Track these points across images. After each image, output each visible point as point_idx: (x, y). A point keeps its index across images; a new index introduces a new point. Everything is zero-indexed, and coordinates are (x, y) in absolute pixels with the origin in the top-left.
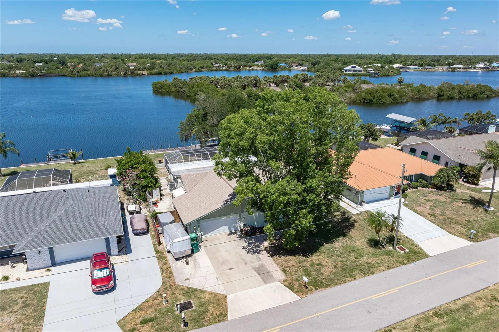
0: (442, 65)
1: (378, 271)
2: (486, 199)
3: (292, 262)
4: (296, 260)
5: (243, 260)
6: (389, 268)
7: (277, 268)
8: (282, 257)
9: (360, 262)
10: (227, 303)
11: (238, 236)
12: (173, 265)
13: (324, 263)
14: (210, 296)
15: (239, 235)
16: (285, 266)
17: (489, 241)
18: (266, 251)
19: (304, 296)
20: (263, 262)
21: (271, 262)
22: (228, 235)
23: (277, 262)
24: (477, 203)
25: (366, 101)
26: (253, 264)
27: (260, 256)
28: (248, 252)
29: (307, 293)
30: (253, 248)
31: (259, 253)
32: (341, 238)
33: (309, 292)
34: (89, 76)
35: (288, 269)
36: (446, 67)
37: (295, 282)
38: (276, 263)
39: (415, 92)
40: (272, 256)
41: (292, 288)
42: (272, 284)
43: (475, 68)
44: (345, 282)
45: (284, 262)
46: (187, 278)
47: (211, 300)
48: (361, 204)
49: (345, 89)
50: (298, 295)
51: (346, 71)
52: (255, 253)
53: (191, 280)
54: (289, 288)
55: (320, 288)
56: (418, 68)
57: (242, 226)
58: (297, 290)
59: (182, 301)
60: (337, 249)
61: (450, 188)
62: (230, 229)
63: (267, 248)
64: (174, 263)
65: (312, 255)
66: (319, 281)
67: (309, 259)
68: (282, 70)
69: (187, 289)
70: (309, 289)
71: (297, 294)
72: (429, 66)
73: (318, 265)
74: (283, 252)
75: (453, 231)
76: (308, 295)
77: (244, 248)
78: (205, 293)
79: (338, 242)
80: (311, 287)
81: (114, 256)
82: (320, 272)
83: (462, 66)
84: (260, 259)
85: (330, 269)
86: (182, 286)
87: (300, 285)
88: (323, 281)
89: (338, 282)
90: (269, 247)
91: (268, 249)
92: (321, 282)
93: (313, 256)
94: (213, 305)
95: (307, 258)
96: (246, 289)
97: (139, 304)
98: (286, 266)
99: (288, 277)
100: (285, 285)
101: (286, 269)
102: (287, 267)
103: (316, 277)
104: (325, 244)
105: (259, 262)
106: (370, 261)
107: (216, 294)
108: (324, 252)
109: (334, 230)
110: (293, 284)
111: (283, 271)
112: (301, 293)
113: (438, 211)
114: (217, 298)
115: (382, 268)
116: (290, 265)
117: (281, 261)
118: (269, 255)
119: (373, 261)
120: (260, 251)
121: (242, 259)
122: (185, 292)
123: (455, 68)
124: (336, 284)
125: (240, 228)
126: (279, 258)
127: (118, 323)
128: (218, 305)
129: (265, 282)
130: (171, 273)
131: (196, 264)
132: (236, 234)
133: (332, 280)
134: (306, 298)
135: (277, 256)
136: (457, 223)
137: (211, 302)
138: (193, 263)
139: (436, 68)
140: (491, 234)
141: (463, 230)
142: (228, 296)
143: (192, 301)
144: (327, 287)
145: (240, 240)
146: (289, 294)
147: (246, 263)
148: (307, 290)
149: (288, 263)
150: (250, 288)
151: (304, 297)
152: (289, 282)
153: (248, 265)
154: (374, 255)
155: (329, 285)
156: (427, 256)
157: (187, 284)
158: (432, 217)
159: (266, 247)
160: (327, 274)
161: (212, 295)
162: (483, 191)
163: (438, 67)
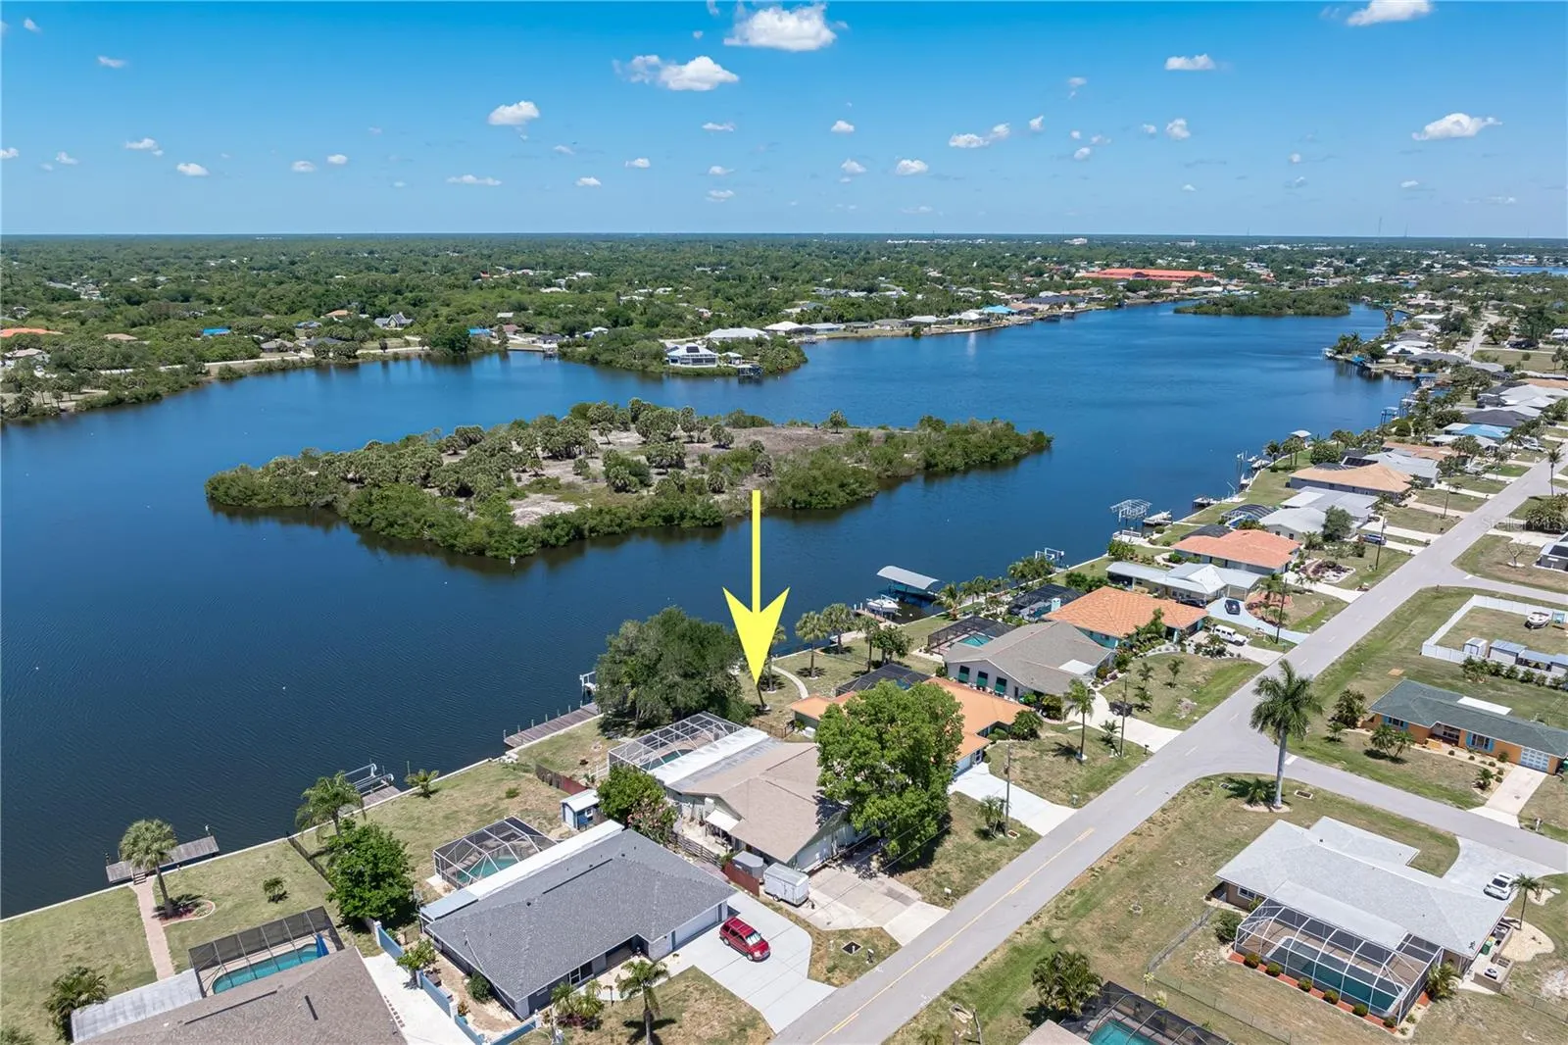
0: (888, 315)
1: (1002, 865)
2: (1076, 743)
3: (916, 877)
4: (919, 874)
6: (1010, 859)
7: (906, 887)
8: (902, 874)
9: (981, 859)
10: (889, 933)
12: (799, 913)
13: (948, 869)
14: (867, 932)
16: (912, 883)
17: (1092, 803)
18: (882, 872)
19: (952, 907)
20: (887, 884)
21: (896, 883)
23: (901, 880)
24: (1068, 752)
25: (797, 506)
26: (880, 889)
27: (879, 879)
28: (864, 878)
29: (952, 904)
30: (865, 871)
31: (875, 876)
32: (948, 837)
35: (918, 885)
36: (898, 322)
37: (934, 896)
38: (901, 882)
40: (889, 875)
41: (935, 903)
42: (913, 905)
43: (960, 322)
45: (908, 879)
46: (827, 922)
47: (874, 935)
49: (734, 465)
50: (946, 909)
51: (674, 361)
52: (872, 877)
53: (833, 923)
54: (932, 903)
56: (837, 329)
58: (941, 904)
59: (845, 944)
60: (951, 850)
61: (1034, 734)
65: (931, 865)
66: (956, 889)
67: (931, 870)
68: (484, 352)
70: (951, 899)
71: (944, 908)
72: (859, 320)
73: (944, 873)
74: (900, 869)
75: (1054, 799)
78: (859, 931)
80: (952, 897)
82: (950, 880)
83: (933, 319)
84: (882, 882)
85: (958, 874)
87: (941, 898)
88: (959, 888)
89: (973, 885)
90: (881, 866)
91: (882, 869)
92: (959, 890)
93: (933, 865)
94: (876, 938)
95: (929, 869)
98: (914, 882)
99: (923, 893)
100: (927, 902)
101: (915, 885)
105: (884, 886)
106: (989, 856)
107: (873, 928)
108: (940, 859)
109: (937, 833)
110: (933, 899)
111: (913, 888)
112: (948, 905)
113: (1031, 775)
114: (874, 931)
115: (1005, 861)
116: (916, 880)
117: (905, 879)
118: (886, 875)
119: (992, 855)
120: (875, 873)
122: (839, 936)
123: (918, 326)
124: (973, 889)
126: (899, 876)
127: (808, 977)
128: (883, 938)
129: (906, 905)
130: (806, 921)
133: (966, 886)
134: (955, 910)
135: (896, 874)
136: (1056, 787)
138: (817, 905)
139: (877, 328)
140: (1091, 794)
141: (1063, 795)
142: (883, 927)
143: (854, 941)
146: (937, 909)
147: (873, 891)
148: (950, 901)
149: (914, 879)
150: (896, 915)
151: (953, 909)
152: (928, 898)
153: (876, 892)
154: (989, 849)
156: (1040, 837)
158: (1028, 785)
159: (878, 868)
161: (871, 931)
162: (1070, 728)
163: (879, 321)
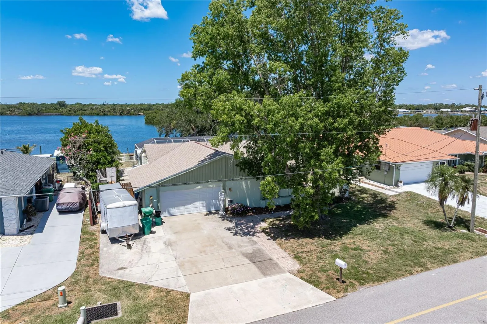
0: (430, 109)
1: (462, 258)
3: (309, 246)
4: (315, 244)
5: (226, 244)
7: (285, 254)
8: (291, 240)
9: (424, 246)
10: (188, 306)
11: (220, 216)
12: (105, 249)
13: (364, 247)
14: (157, 294)
15: (222, 215)
16: (297, 252)
18: (265, 233)
19: (342, 294)
20: (259, 246)
21: (273, 247)
22: (206, 215)
23: (284, 246)
26: (242, 249)
27: (255, 238)
28: (236, 234)
29: (346, 290)
30: (244, 229)
31: (253, 235)
32: (381, 219)
33: (349, 289)
34: (85, 115)
35: (304, 255)
36: (434, 110)
37: (319, 274)
38: (282, 248)
39: (413, 121)
40: (274, 238)
41: (316, 283)
42: (277, 277)
43: (461, 111)
44: (412, 274)
45: (295, 246)
46: (121, 267)
47: (158, 302)
48: (397, 185)
50: (330, 294)
52: (247, 235)
53: (127, 271)
54: (310, 282)
55: (368, 282)
56: (407, 111)
57: (227, 202)
58: (325, 286)
59: (99, 303)
60: (380, 231)
62: (208, 207)
63: (267, 229)
64: (107, 246)
65: (341, 237)
66: (363, 272)
67: (337, 242)
69: (115, 283)
70: (347, 283)
71: (326, 292)
72: (417, 109)
73: (355, 249)
74: (292, 234)
76: (349, 294)
77: (228, 229)
78: (149, 290)
79: (377, 223)
80: (352, 280)
81: (8, 235)
82: (361, 259)
83: (449, 110)
84: (255, 243)
85: (378, 255)
86: (109, 278)
87: (329, 278)
88: (371, 272)
89: (399, 273)
90: (270, 228)
91: (269, 230)
92: (367, 274)
93: (343, 238)
94: (159, 309)
95: (334, 241)
96: (228, 284)
97: (8, 308)
98: (300, 251)
99: (306, 266)
100: (302, 278)
101: (300, 255)
102: (302, 252)
103: (356, 266)
104: (358, 225)
105: (253, 247)
106: (440, 246)
107: (169, 292)
108: (360, 234)
109: (368, 211)
110: (316, 276)
111: (295, 258)
112: (335, 291)
114: (169, 297)
116: (305, 249)
117: (292, 244)
118: (269, 237)
119: (445, 245)
120: (255, 233)
121: (224, 242)
122: (110, 288)
123: (442, 111)
125: (224, 206)
126: (286, 241)
128: (171, 310)
129: (265, 274)
130: (97, 260)
131: (145, 247)
132: (216, 215)
134: (345, 299)
135: (282, 238)
137: (156, 305)
138: (140, 246)
139: (425, 112)
142: (191, 295)
143: (119, 304)
144: (382, 281)
145: (223, 220)
146: (311, 291)
147: (230, 248)
148: (345, 284)
149: (303, 248)
150: (236, 282)
151: (342, 297)
152: (309, 273)
153: (234, 250)
155: (384, 278)
157: (118, 276)
159: (264, 229)
160: (374, 261)
161: (162, 294)
163: (426, 110)
